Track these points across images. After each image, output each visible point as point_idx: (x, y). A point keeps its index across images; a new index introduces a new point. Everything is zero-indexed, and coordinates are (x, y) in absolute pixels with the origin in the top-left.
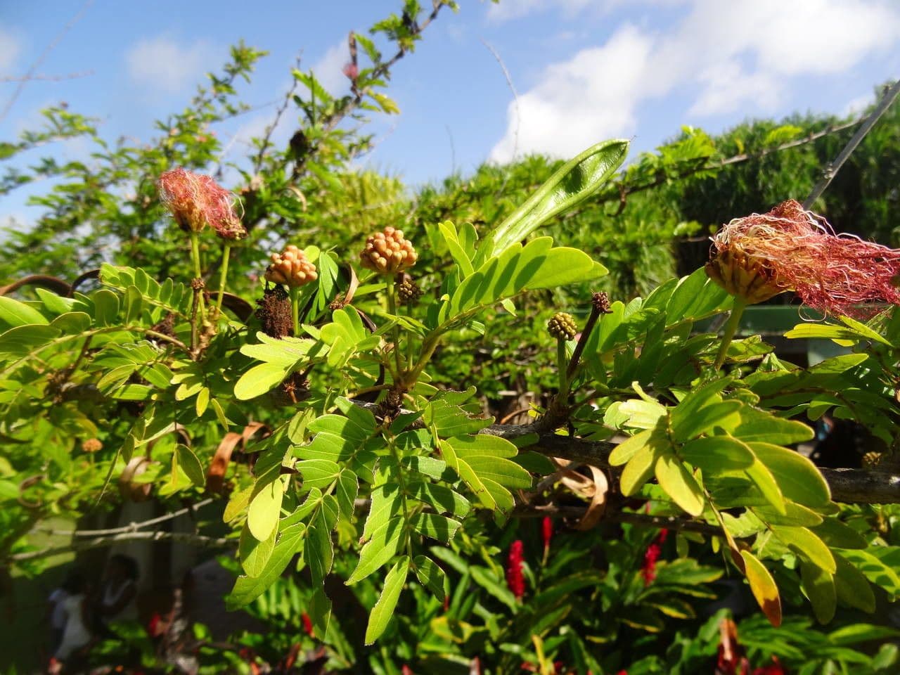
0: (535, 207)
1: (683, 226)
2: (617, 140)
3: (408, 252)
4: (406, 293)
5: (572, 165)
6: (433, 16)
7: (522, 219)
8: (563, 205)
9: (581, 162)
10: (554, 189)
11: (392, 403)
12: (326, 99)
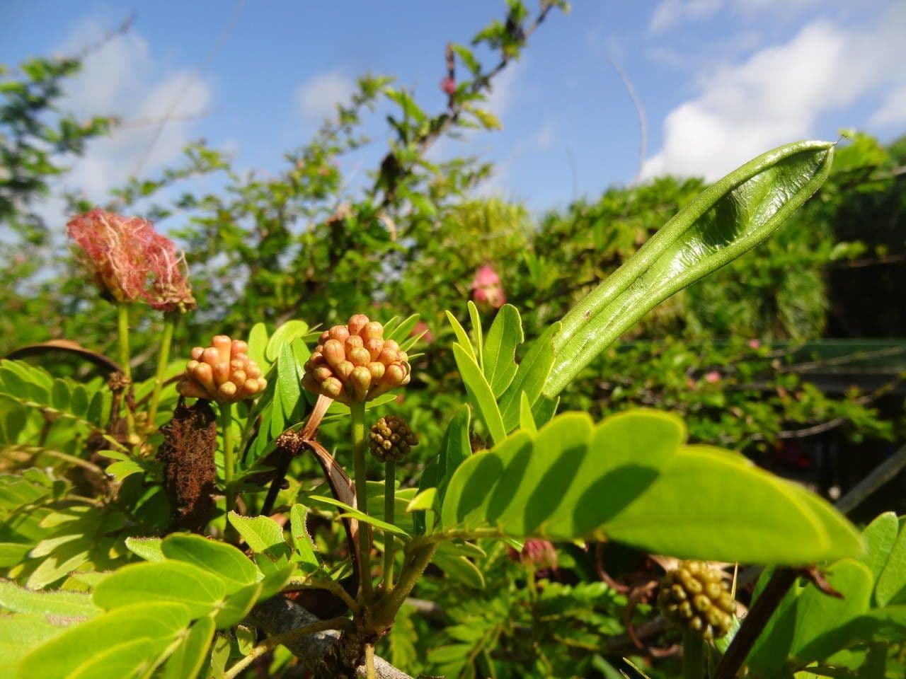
0: (642, 275)
1: (842, 248)
2: (808, 144)
3: (387, 367)
4: (380, 445)
5: (718, 193)
6: (541, 19)
7: (615, 298)
8: (698, 269)
9: (736, 187)
10: (682, 238)
11: (345, 661)
12: (422, 118)
